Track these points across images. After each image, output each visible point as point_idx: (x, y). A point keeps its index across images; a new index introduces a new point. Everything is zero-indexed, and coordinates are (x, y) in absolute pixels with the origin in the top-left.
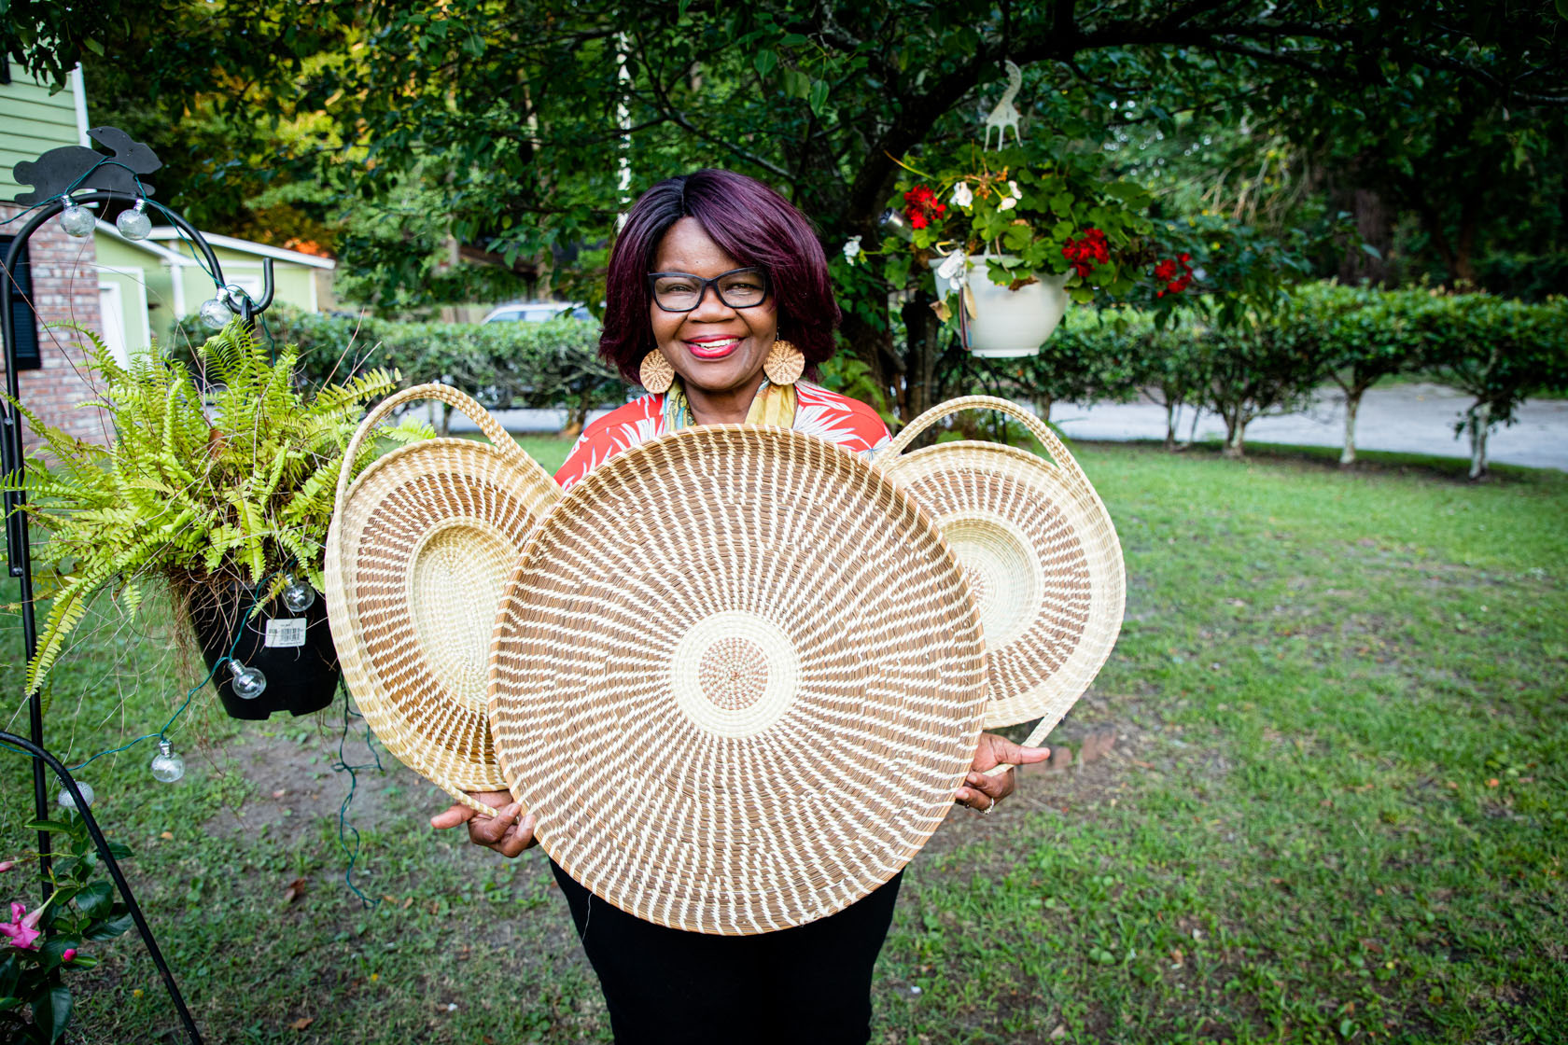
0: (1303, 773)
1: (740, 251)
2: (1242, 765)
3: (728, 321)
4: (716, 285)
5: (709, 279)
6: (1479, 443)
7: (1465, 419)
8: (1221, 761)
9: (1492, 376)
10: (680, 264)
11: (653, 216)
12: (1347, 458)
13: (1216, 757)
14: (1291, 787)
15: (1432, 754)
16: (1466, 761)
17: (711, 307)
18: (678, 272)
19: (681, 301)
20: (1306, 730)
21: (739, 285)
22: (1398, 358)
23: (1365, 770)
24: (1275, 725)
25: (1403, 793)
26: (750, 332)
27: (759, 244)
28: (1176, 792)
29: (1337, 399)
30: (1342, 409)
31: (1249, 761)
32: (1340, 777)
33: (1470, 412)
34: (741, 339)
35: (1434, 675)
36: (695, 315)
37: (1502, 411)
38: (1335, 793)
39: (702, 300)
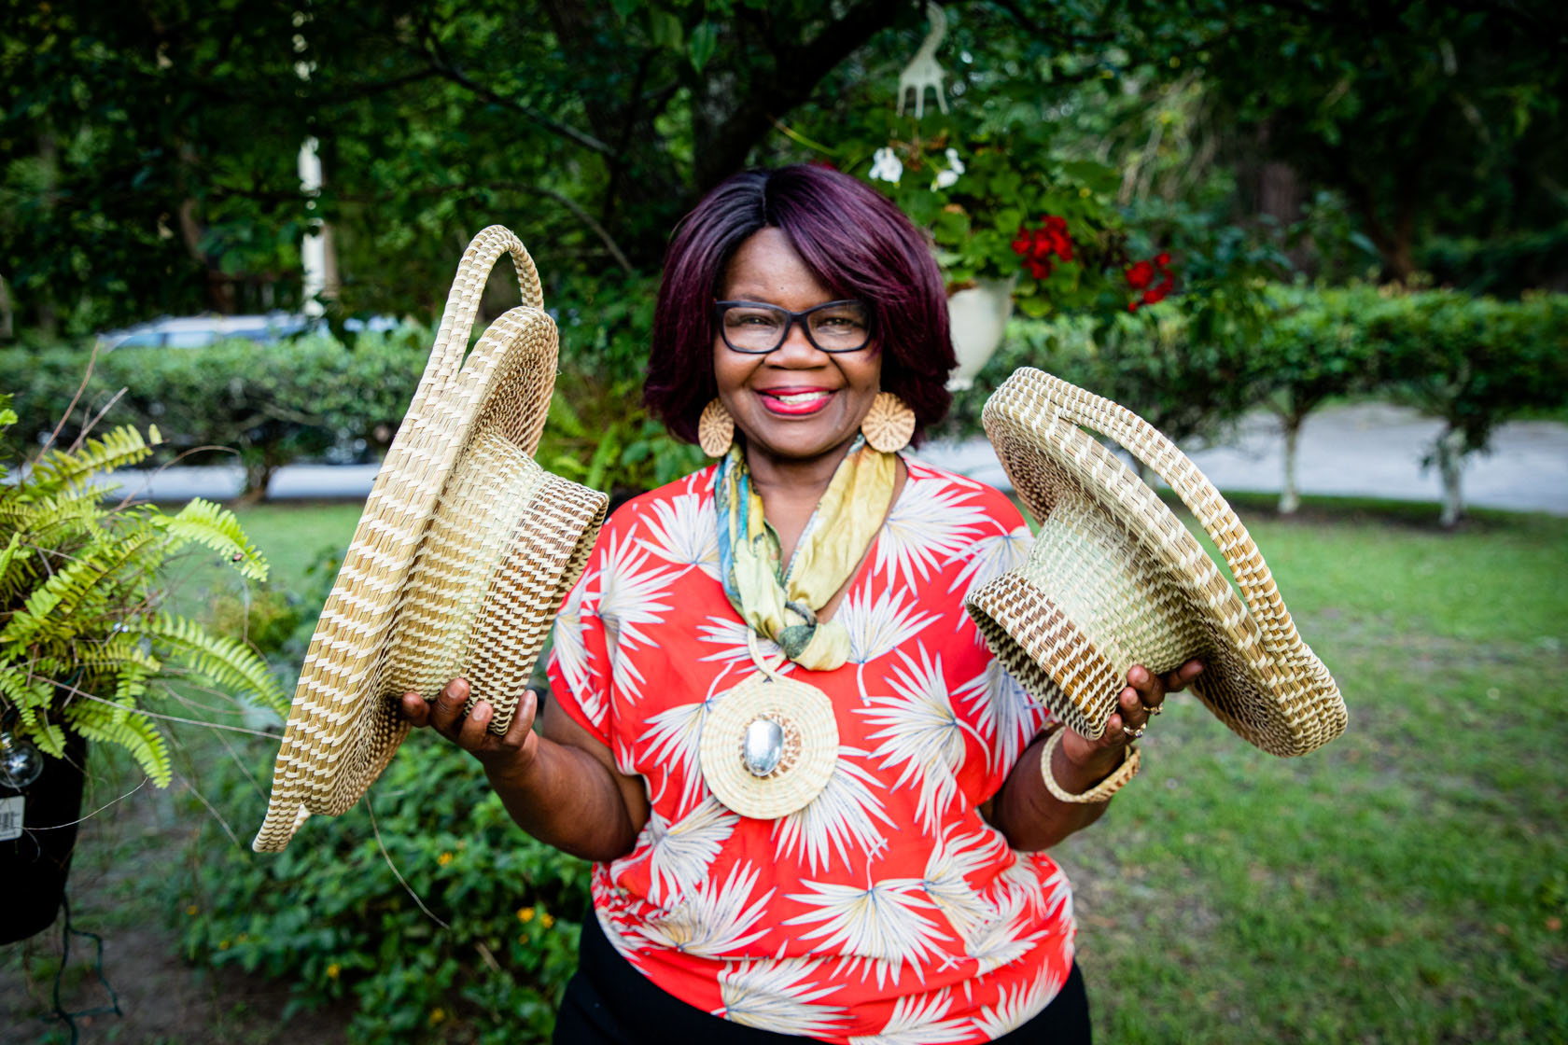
0: (1312, 923)
1: (839, 278)
2: (1230, 916)
3: (818, 368)
4: (805, 321)
5: (796, 311)
6: (1451, 481)
7: (1433, 450)
8: (1203, 912)
9: (1466, 395)
10: (758, 290)
11: (725, 223)
12: (1288, 504)
13: (1195, 907)
14: (1299, 942)
15: (1468, 889)
16: (1513, 896)
17: (797, 349)
18: (757, 299)
19: (756, 340)
20: (1304, 864)
21: (834, 320)
22: (1346, 375)
23: (1387, 916)
24: (1262, 860)
25: (1443, 945)
26: (847, 383)
27: (866, 271)
28: (1154, 959)
29: (1271, 430)
30: (1278, 443)
31: (1240, 910)
32: (1357, 925)
33: (1440, 443)
34: (832, 392)
35: (1449, 784)
36: (775, 358)
37: (1477, 440)
38: (1355, 947)
39: (785, 338)
